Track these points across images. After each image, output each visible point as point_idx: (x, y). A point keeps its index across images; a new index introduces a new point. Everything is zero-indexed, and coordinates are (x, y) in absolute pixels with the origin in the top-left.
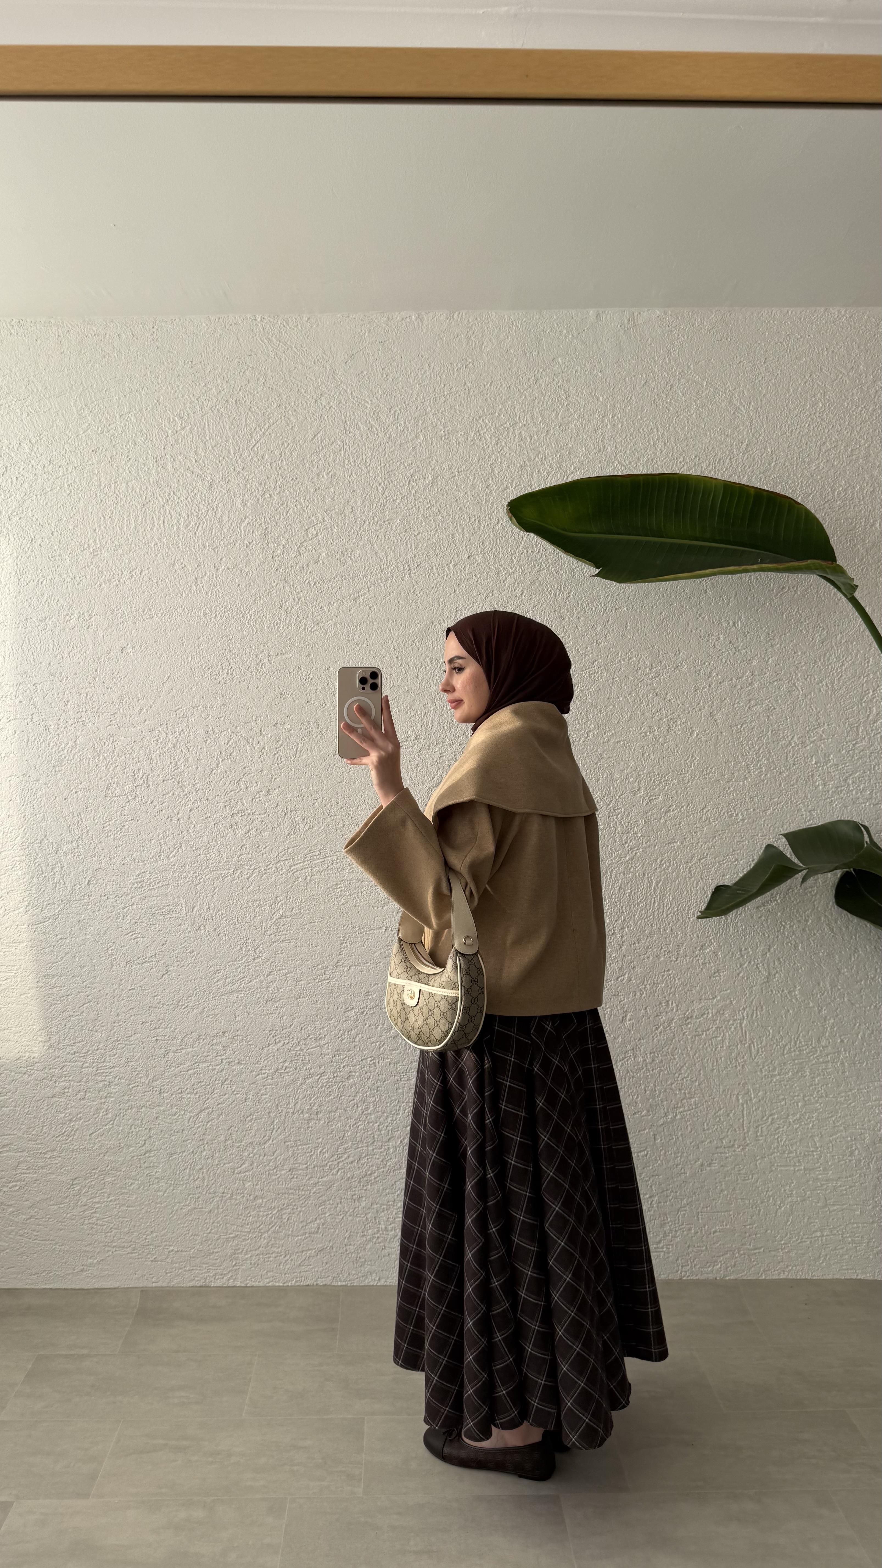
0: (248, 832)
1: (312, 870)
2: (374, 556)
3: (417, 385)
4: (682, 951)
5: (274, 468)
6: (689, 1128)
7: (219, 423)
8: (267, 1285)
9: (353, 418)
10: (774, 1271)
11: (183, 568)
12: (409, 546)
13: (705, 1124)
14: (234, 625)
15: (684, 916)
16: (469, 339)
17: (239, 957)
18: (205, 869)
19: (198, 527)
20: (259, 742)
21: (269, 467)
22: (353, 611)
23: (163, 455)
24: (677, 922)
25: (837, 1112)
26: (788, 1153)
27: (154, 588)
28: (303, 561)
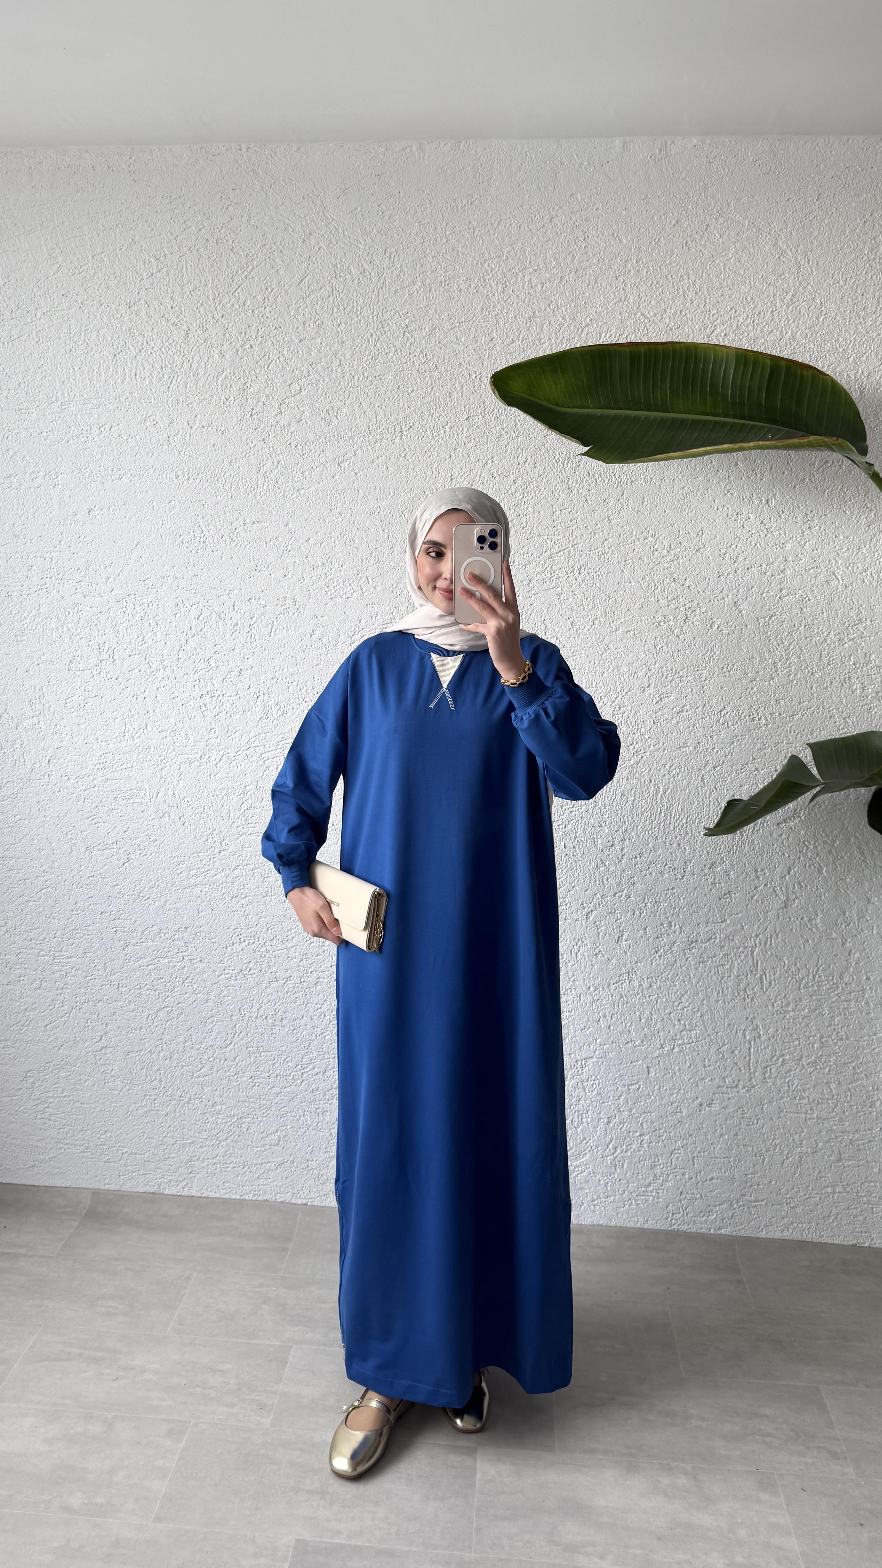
0: (219, 714)
2: (362, 416)
4: (689, 869)
5: (256, 316)
6: (688, 1064)
7: (197, 263)
8: (224, 1196)
9: (343, 260)
10: (777, 1227)
11: (154, 423)
12: (402, 405)
13: (706, 1060)
14: (208, 488)
15: (694, 829)
16: (476, 171)
17: (204, 849)
18: (171, 752)
19: (172, 378)
20: (232, 617)
21: (251, 314)
22: (338, 475)
23: (137, 300)
24: (685, 836)
25: (858, 1057)
26: (800, 1099)
27: (124, 445)
28: (284, 420)
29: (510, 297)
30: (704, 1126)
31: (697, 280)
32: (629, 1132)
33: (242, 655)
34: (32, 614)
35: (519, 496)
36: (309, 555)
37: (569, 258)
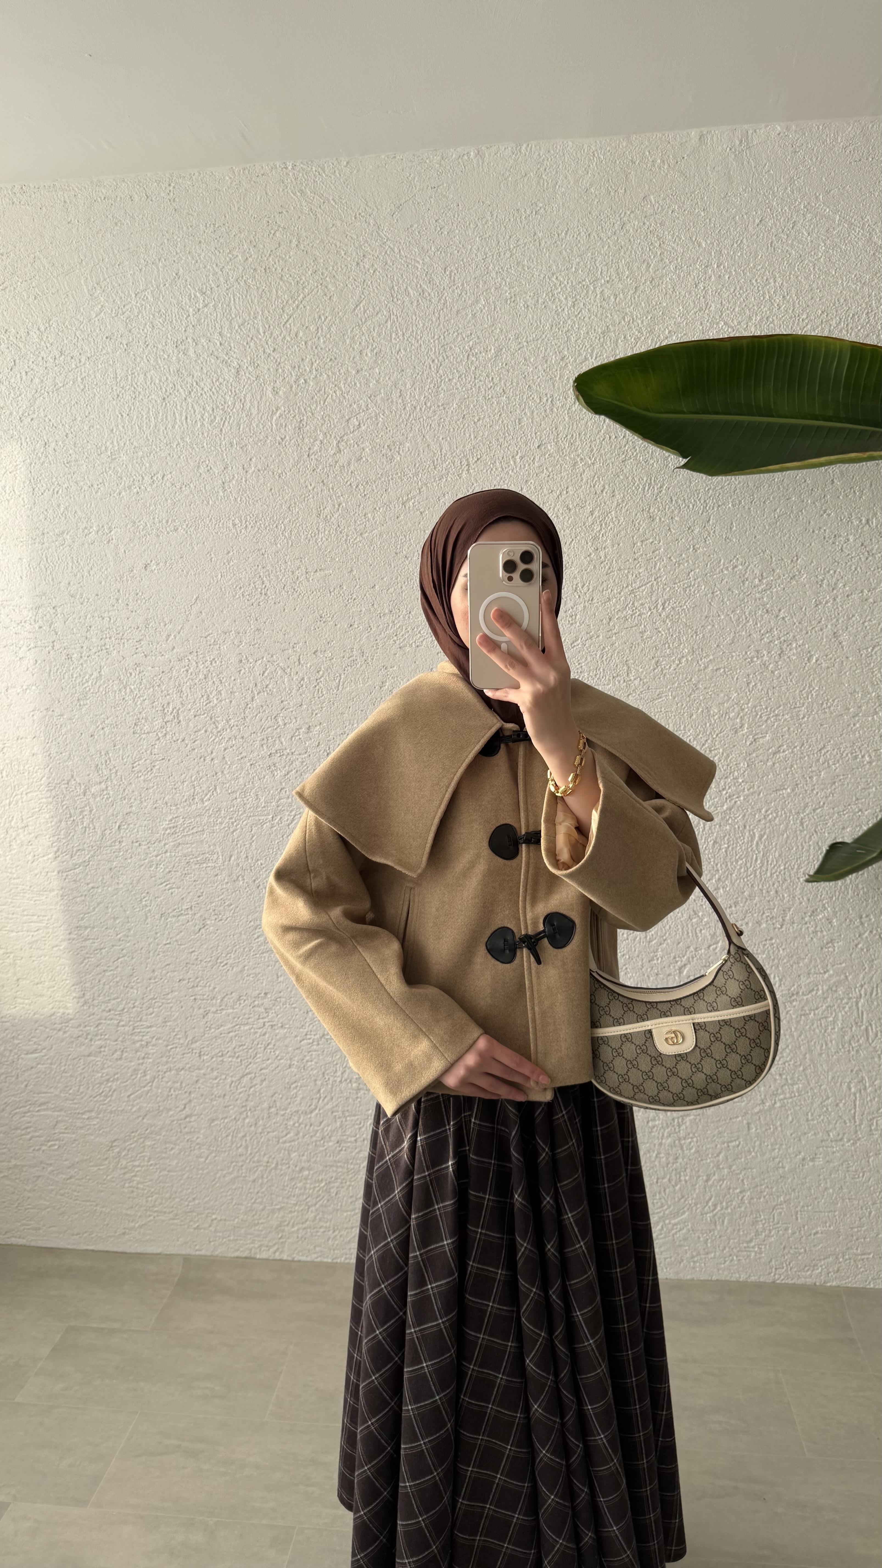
0: (288, 772)
2: (426, 449)
4: (788, 918)
5: (309, 348)
6: (790, 1118)
7: (246, 297)
8: (316, 1260)
9: (401, 282)
11: (208, 471)
13: (810, 1114)
14: (267, 537)
15: (793, 875)
16: (540, 177)
19: (224, 422)
20: (298, 671)
21: (304, 347)
22: (402, 517)
23: (184, 338)
24: (783, 882)
27: (177, 494)
28: (343, 459)
29: (581, 311)
30: (807, 1180)
32: (730, 1189)
33: (310, 711)
34: (93, 677)
35: (597, 528)
36: (375, 603)
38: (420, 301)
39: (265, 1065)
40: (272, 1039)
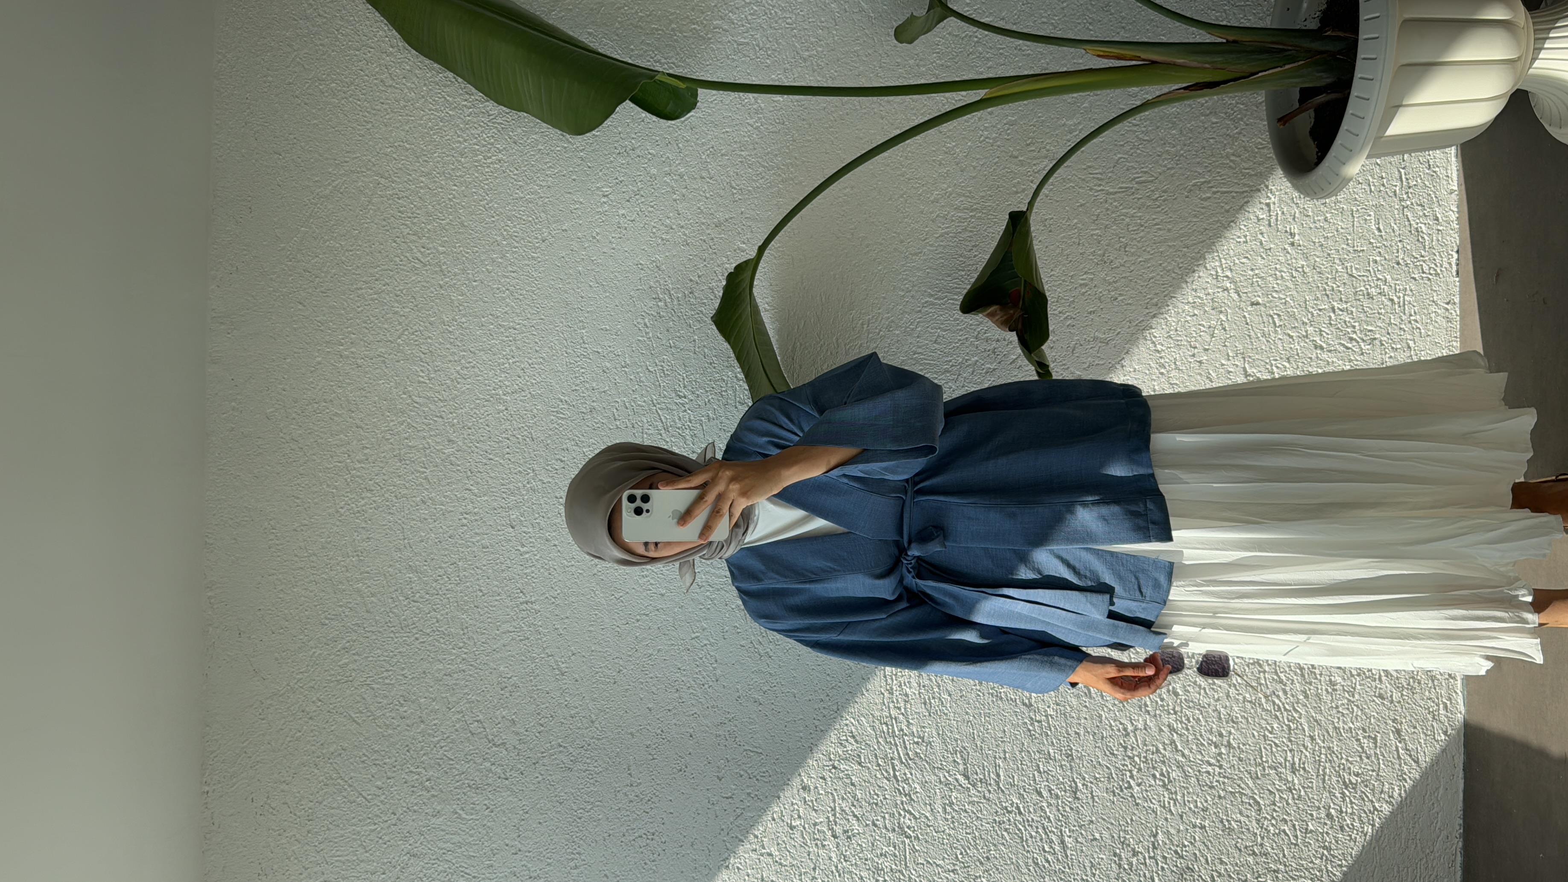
0: (855, 816)
1: (906, 735)
2: (508, 648)
3: (295, 590)
5: (395, 774)
7: (337, 841)
9: (333, 672)
12: (496, 603)
14: (591, 830)
17: (1016, 834)
19: (466, 873)
20: (742, 801)
21: (392, 780)
22: (576, 676)
28: (513, 740)
29: (377, 483)
30: (1317, 241)
31: (363, 280)
36: (668, 709)
37: (336, 418)
38: (354, 652)
39: (1201, 858)
40: (1170, 849)
